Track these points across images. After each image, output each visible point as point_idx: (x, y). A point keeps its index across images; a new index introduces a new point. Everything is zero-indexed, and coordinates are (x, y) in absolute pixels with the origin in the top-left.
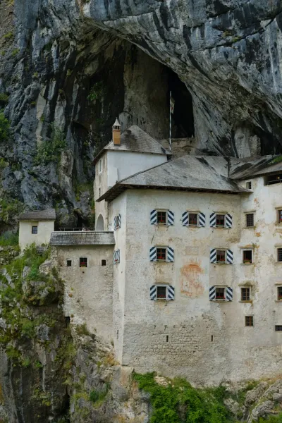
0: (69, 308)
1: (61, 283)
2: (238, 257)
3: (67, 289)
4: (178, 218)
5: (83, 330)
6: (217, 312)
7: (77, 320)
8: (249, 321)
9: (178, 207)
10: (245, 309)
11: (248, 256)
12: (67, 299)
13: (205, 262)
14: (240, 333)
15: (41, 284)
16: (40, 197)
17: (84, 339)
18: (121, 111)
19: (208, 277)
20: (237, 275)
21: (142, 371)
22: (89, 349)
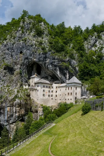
0: (31, 96)
1: (30, 93)
2: (51, 92)
3: (31, 94)
4: (45, 86)
5: (33, 99)
6: (49, 98)
7: (32, 98)
8: (52, 99)
9: (46, 85)
10: (52, 98)
11: (52, 91)
12: (31, 95)
13: (48, 92)
14: (51, 100)
15: (28, 93)
16: (25, 82)
17: (33, 100)
18: (33, 71)
19: (48, 94)
20: (51, 94)
21: (41, 104)
22: (34, 101)
